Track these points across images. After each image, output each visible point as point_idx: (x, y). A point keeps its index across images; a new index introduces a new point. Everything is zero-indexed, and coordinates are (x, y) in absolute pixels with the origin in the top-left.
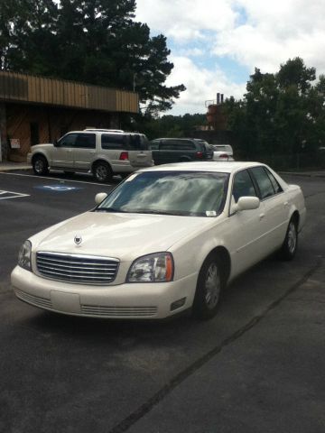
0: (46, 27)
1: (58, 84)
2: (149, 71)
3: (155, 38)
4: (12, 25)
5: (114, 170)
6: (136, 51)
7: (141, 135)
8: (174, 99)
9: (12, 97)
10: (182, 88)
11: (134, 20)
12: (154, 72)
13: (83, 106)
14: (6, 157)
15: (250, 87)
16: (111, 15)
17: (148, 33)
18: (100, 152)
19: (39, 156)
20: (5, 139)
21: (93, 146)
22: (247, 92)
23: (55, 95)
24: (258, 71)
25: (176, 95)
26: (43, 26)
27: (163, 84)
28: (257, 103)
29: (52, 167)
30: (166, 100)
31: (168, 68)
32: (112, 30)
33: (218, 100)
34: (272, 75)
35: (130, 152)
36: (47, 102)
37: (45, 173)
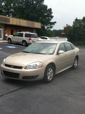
0: (21, 5)
1: (18, 20)
2: (47, 18)
3: (49, 9)
4: (12, 5)
5: (27, 43)
6: (43, 12)
7: (35, 34)
8: (53, 25)
9: (5, 23)
10: (55, 22)
11: (43, 4)
12: (48, 18)
13: (25, 26)
14: (4, 39)
15: (74, 23)
16: (38, 2)
17: (47, 8)
18: (24, 38)
19: (9, 39)
20: (4, 34)
21: (23, 36)
22: (73, 24)
23: (20, 23)
24: (77, 18)
25: (54, 24)
26: (20, 5)
27: (50, 21)
28: (76, 27)
29: (13, 42)
30: (51, 26)
31: (52, 17)
32: (38, 7)
33: (67, 26)
34: (80, 20)
35: (32, 38)
36: (15, 24)
37: (11, 43)
